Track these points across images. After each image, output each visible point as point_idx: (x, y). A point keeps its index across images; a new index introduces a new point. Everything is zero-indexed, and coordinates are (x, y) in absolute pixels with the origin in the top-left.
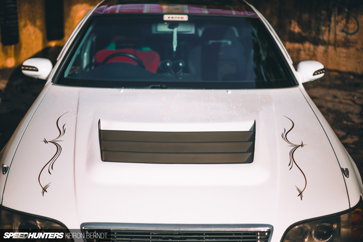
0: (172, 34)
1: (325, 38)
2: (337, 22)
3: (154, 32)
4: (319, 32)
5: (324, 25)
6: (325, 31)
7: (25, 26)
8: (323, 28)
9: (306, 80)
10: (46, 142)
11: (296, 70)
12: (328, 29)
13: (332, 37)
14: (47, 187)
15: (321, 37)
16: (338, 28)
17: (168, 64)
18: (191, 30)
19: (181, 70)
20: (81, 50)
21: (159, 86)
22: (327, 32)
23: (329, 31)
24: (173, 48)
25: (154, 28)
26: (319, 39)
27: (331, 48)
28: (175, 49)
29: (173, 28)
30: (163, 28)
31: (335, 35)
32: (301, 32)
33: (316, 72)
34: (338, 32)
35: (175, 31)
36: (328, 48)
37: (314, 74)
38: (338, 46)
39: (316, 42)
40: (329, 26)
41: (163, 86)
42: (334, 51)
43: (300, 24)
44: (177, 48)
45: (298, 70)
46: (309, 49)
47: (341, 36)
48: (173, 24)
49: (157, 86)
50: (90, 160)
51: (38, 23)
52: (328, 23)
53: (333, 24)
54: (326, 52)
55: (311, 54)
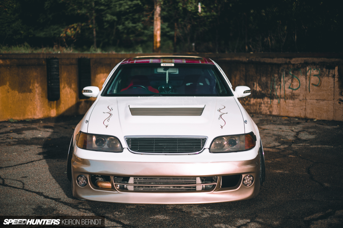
0: (166, 73)
1: (278, 94)
2: (285, 82)
3: (155, 73)
4: (273, 89)
5: (276, 85)
6: (278, 88)
7: (64, 88)
8: (276, 87)
9: (240, 96)
10: (104, 113)
11: (234, 90)
12: (279, 87)
13: (282, 92)
14: (108, 125)
15: (275, 93)
16: (287, 86)
17: (163, 87)
18: (177, 72)
19: (170, 91)
20: (112, 88)
21: (158, 95)
22: (279, 89)
23: (280, 88)
24: (166, 82)
25: (155, 71)
26: (274, 95)
27: (282, 100)
28: (167, 82)
29: (166, 70)
30: (161, 71)
31: (285, 91)
32: (261, 90)
33: (245, 91)
34: (286, 89)
35: (167, 72)
36: (280, 100)
37: (244, 93)
38: (287, 99)
39: (272, 97)
40: (280, 85)
41: (160, 95)
42: (285, 103)
43: (260, 85)
44: (168, 82)
45: (235, 90)
46: (267, 102)
47: (288, 91)
48: (166, 68)
49: (157, 95)
50: (126, 116)
51: (73, 86)
52: (279, 83)
53: (282, 84)
54: (279, 103)
55: (269, 106)
